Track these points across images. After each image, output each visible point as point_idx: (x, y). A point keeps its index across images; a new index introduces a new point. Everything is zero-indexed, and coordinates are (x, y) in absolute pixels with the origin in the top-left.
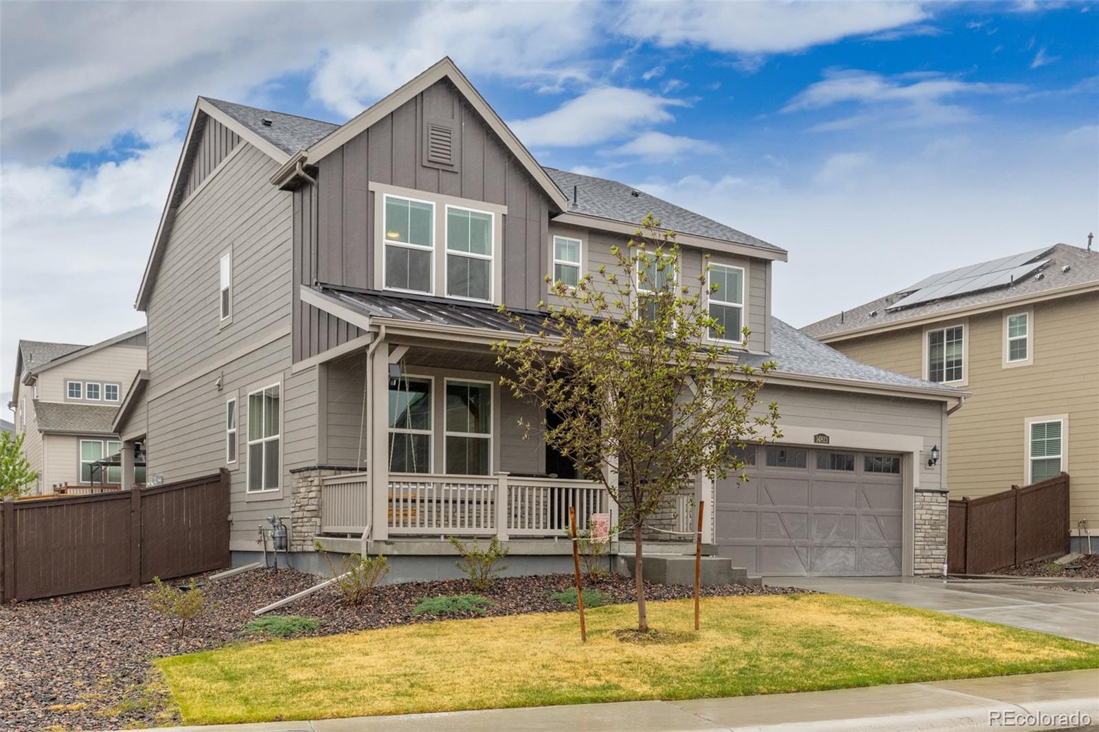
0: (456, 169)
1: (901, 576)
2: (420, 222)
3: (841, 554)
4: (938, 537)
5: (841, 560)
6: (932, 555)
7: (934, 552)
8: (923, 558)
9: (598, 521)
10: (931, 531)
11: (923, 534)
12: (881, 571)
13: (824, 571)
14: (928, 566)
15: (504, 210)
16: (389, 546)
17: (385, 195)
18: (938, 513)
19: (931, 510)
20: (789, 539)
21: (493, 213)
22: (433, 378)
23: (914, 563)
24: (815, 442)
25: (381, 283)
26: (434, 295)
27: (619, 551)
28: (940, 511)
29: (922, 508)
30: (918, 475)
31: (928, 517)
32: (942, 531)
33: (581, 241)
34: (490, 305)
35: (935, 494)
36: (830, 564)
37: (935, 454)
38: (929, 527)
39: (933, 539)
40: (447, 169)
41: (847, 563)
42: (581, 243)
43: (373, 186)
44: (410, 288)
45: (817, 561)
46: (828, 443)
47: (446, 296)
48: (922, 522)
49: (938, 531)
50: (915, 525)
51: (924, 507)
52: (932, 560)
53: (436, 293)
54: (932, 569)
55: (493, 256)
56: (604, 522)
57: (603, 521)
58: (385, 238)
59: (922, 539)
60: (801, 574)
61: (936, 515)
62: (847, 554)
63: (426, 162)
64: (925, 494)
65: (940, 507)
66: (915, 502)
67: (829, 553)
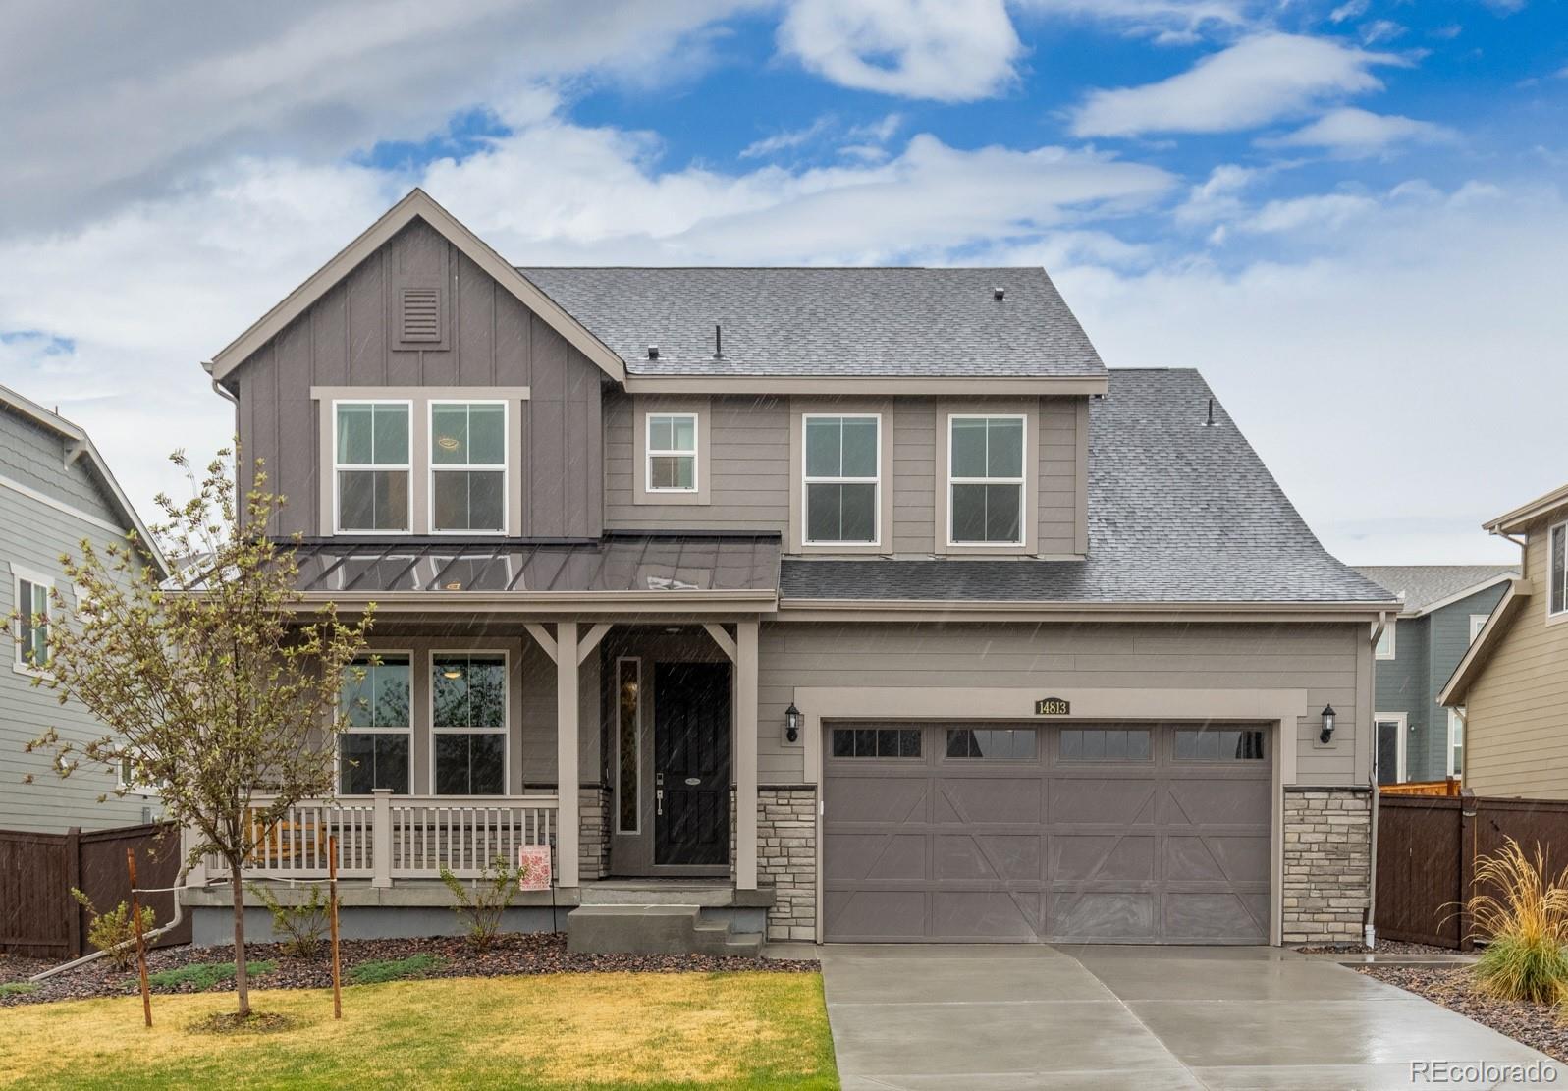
0: (444, 346)
1: (1268, 945)
2: (392, 432)
3: (1119, 904)
4: (1344, 874)
5: (1120, 915)
6: (1329, 906)
7: (1333, 902)
8: (1305, 913)
9: (529, 856)
10: (1328, 863)
11: (1306, 870)
12: (1217, 935)
13: (1077, 934)
14: (1318, 927)
15: (525, 392)
16: (208, 894)
17: (334, 401)
18: (1344, 829)
19: (1327, 823)
20: (998, 880)
21: (507, 401)
22: (411, 652)
23: (1283, 921)
24: (1038, 711)
25: (331, 525)
26: (411, 533)
27: (581, 901)
28: (1353, 826)
29: (1302, 821)
30: (1289, 761)
31: (1321, 837)
32: (1357, 863)
33: (696, 416)
34: (503, 536)
35: (1335, 795)
36: (1091, 922)
37: (1329, 721)
38: (1322, 855)
39: (1333, 879)
40: (434, 348)
41: (1131, 921)
42: (696, 419)
43: (316, 392)
44: (378, 528)
45: (1061, 918)
46: (1068, 712)
47: (430, 533)
48: (1301, 847)
49: (1347, 862)
50: (1285, 852)
51: (1306, 820)
52: (1332, 917)
53: (414, 530)
54: (1329, 933)
55: (509, 467)
56: (541, 858)
57: (539, 856)
58: (334, 465)
59: (1305, 878)
60: (1025, 938)
61: (1338, 833)
62: (1134, 906)
63: (398, 344)
64: (1308, 795)
65: (1352, 819)
66: (1285, 810)
67: (1089, 903)
